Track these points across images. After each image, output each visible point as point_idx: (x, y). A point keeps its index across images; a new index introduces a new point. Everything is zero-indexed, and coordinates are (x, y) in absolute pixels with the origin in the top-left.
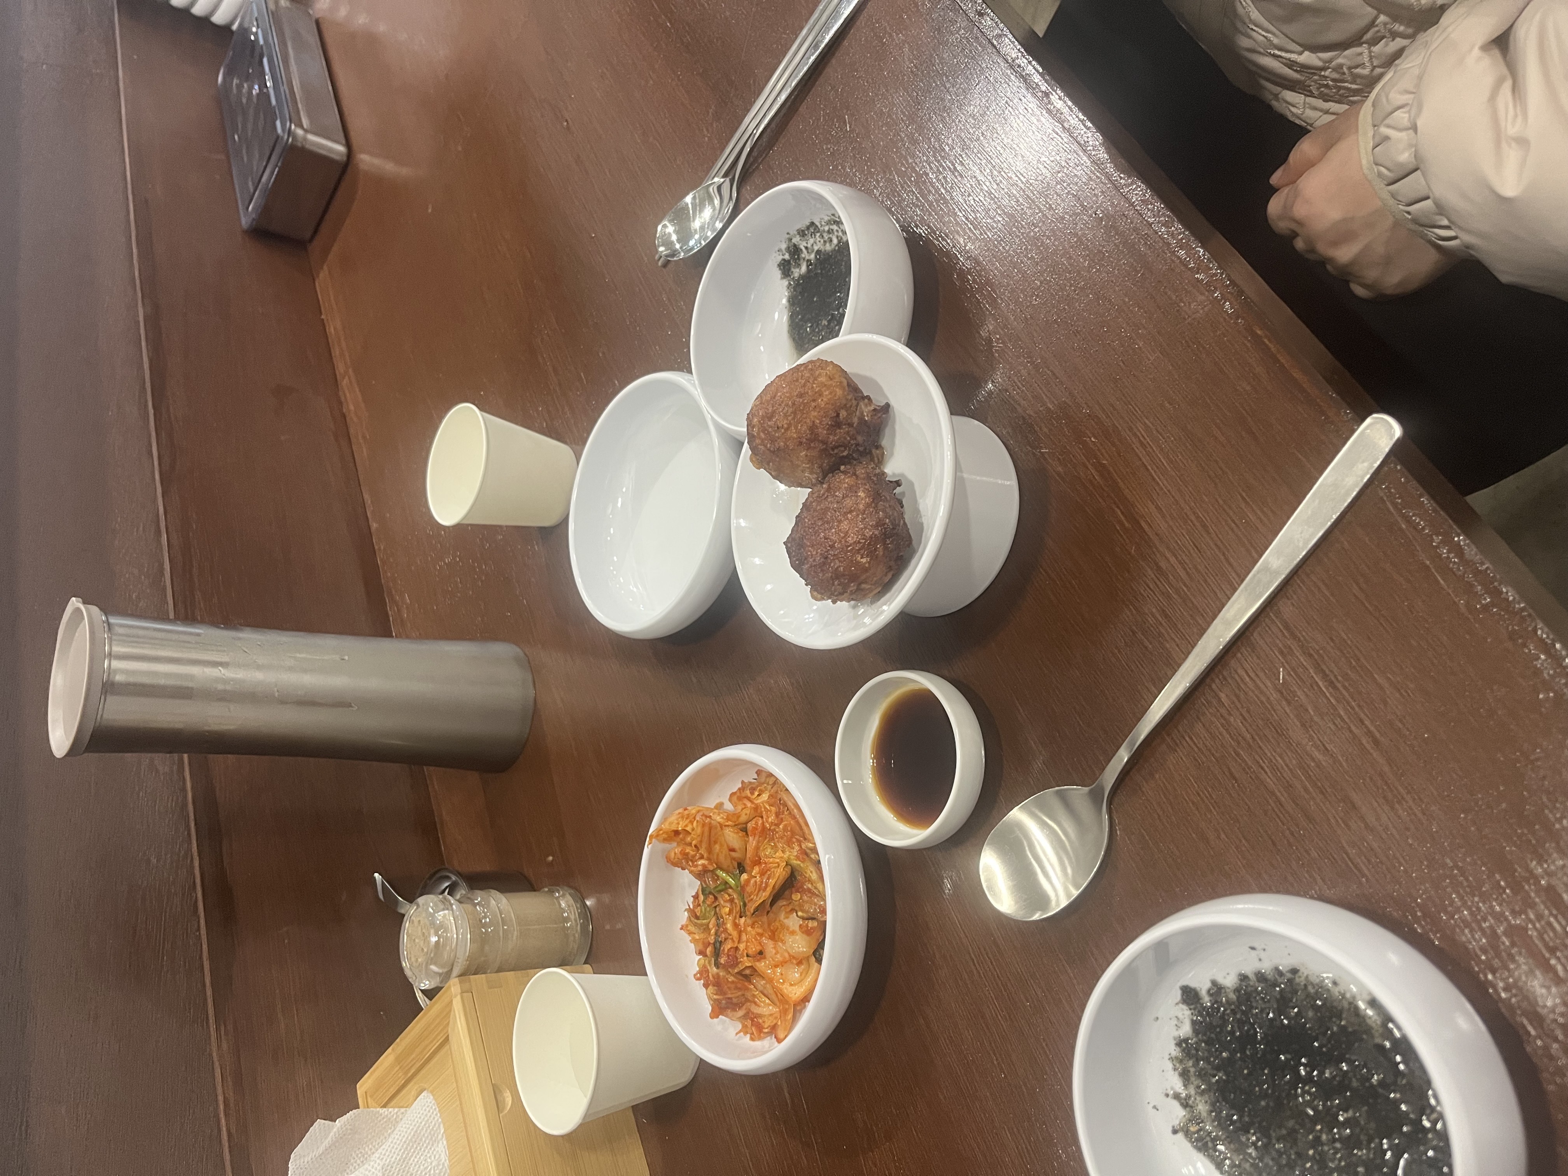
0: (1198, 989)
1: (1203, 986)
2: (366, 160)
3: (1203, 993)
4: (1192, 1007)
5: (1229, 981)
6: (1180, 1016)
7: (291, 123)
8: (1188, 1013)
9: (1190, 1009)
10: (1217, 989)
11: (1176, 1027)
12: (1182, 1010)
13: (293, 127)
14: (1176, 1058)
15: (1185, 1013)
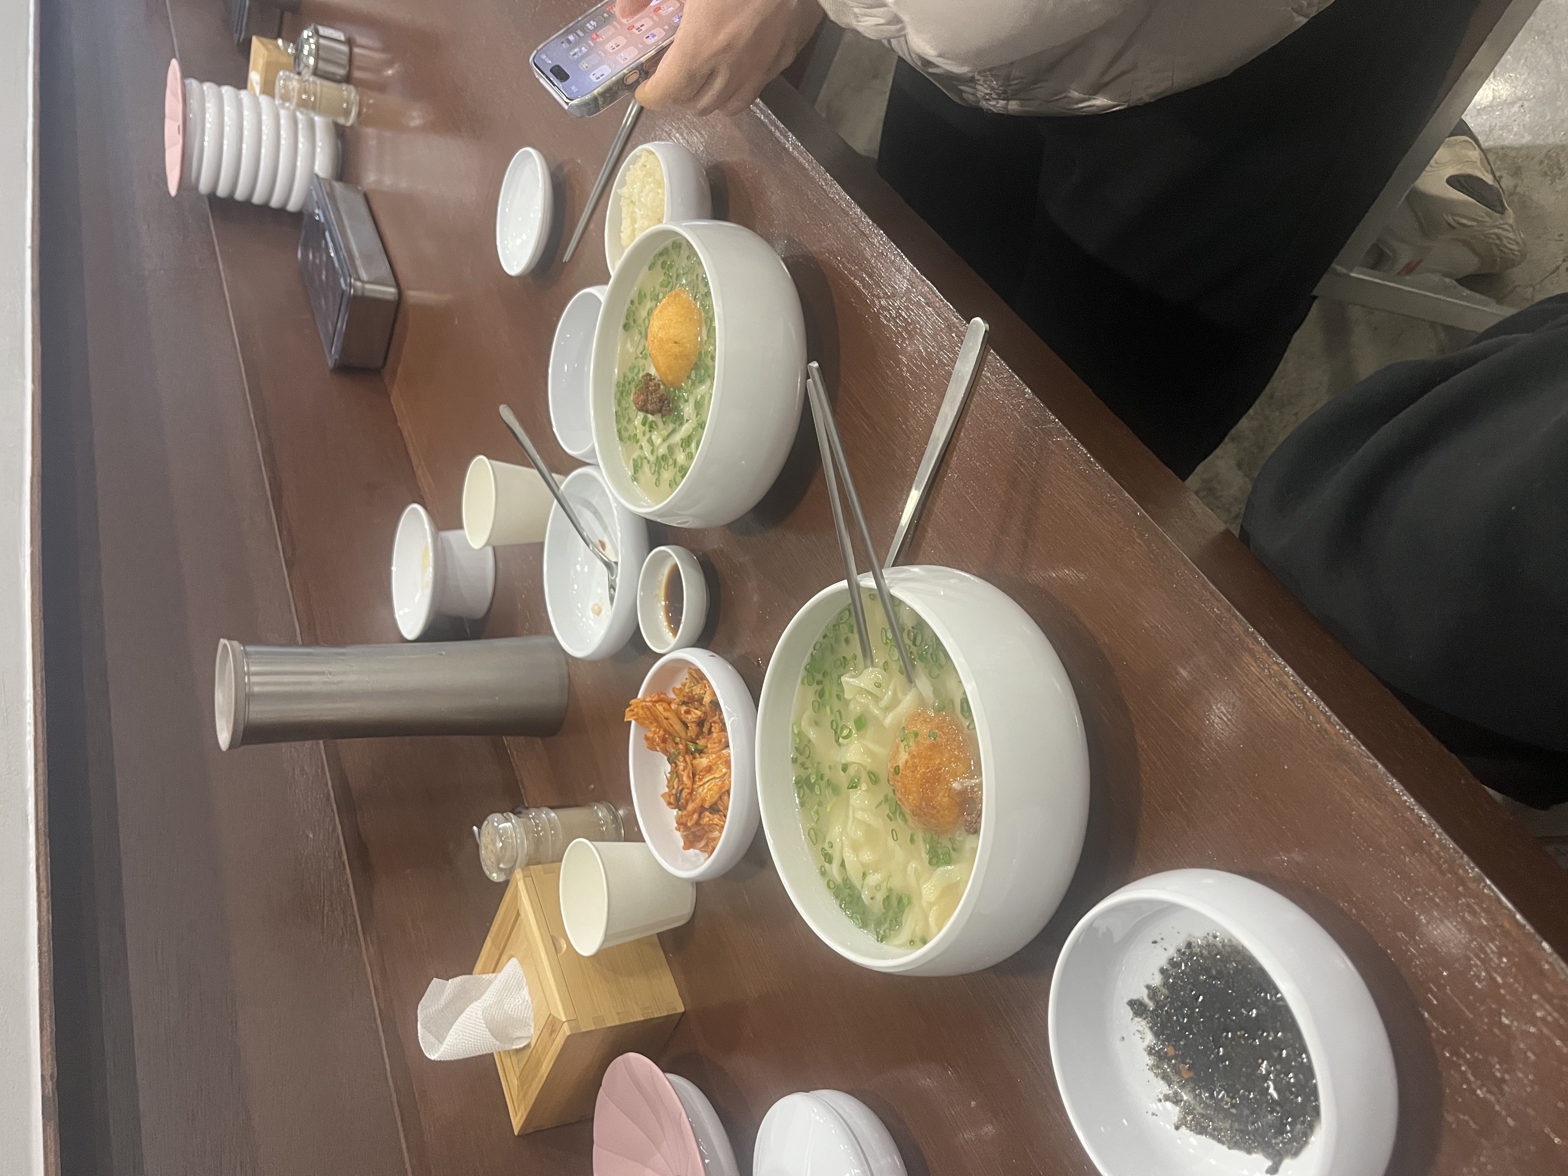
0: (1141, 999)
1: (1142, 994)
2: (413, 295)
3: (1146, 1000)
4: (1144, 1016)
5: (1157, 980)
6: (1141, 1029)
7: (350, 277)
8: (1144, 1023)
9: (1145, 1019)
10: (1153, 992)
11: (1141, 1040)
12: (1139, 1022)
13: (353, 281)
14: (1153, 1065)
15: (1142, 1024)
